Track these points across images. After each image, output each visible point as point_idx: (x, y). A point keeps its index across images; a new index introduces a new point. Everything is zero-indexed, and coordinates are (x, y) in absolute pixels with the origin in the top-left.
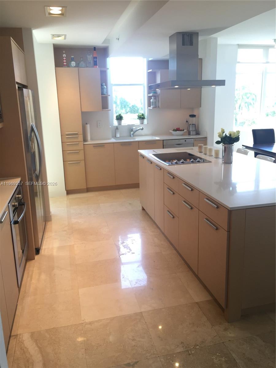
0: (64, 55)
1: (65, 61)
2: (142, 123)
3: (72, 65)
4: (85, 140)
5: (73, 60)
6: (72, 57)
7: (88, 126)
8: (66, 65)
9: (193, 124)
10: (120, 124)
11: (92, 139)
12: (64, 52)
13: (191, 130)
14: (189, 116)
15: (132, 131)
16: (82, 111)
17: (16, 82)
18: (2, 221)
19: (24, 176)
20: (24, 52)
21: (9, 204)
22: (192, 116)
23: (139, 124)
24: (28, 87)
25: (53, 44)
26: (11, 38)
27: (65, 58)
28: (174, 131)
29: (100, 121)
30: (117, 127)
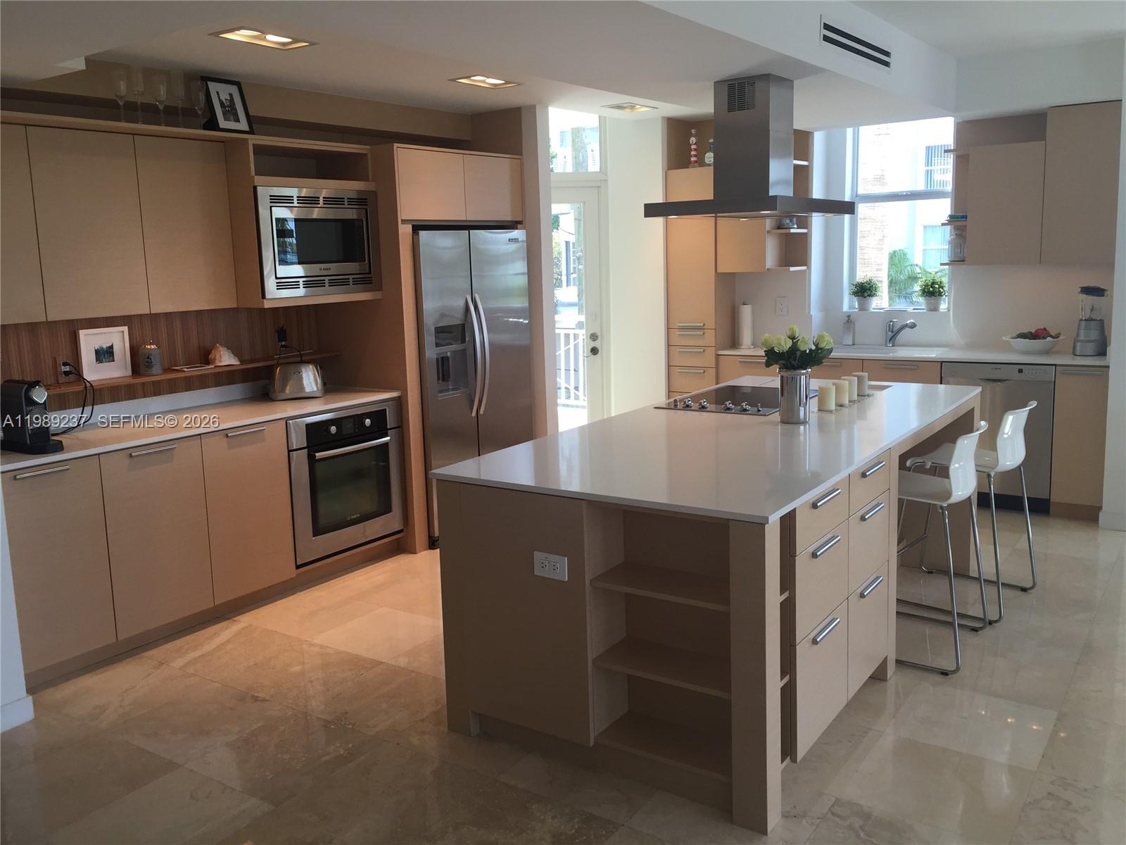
0: (693, 140)
1: (693, 153)
2: (934, 309)
3: (706, 161)
4: (734, 343)
5: (711, 148)
6: (711, 141)
7: (746, 312)
8: (696, 162)
9: (1092, 320)
10: (863, 308)
12: (693, 131)
13: (1082, 337)
14: (1079, 290)
15: (889, 329)
16: (718, 271)
17: (402, 220)
18: (230, 435)
19: (405, 391)
20: (521, 155)
21: (287, 419)
22: (1087, 291)
23: (924, 311)
24: (520, 222)
25: (663, 117)
26: (396, 145)
27: (693, 147)
28: (1022, 336)
29: (785, 297)
30: (849, 316)
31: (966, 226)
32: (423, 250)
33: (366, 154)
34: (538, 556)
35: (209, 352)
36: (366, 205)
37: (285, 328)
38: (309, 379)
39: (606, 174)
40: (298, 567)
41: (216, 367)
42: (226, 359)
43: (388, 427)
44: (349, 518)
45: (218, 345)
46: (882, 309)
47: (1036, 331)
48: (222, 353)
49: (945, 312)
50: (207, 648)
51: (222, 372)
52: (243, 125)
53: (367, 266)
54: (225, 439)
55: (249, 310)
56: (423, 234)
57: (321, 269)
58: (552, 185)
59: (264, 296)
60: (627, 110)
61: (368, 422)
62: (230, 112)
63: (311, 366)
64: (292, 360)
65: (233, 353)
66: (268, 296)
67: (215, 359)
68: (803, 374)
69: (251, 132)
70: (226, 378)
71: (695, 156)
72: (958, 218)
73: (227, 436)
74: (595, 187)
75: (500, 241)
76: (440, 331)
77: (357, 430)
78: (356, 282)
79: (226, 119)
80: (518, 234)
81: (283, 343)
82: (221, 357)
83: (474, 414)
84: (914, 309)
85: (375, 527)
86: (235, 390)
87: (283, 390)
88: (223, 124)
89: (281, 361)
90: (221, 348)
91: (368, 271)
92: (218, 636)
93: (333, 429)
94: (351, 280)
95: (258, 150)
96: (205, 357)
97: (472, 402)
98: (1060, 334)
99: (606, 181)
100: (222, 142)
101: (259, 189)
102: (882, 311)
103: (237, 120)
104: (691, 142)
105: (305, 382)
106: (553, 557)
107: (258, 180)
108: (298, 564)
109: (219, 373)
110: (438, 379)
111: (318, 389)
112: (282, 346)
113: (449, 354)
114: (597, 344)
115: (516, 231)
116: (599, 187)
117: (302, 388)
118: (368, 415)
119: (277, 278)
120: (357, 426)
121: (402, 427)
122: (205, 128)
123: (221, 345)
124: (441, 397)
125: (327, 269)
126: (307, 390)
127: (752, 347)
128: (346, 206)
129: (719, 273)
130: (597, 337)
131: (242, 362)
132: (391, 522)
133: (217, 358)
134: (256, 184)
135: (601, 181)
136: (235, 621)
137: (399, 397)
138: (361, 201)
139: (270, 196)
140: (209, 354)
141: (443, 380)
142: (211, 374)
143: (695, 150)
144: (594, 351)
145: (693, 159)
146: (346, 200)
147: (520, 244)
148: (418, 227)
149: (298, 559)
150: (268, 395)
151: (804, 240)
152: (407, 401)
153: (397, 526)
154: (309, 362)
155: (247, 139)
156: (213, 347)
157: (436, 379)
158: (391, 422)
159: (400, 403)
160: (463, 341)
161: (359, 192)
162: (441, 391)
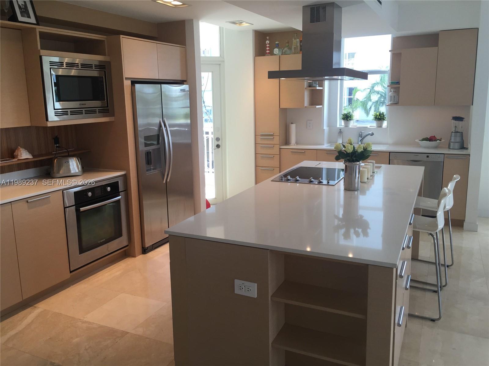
0: (268, 42)
1: (268, 48)
2: (380, 126)
3: (275, 53)
4: (287, 142)
5: (277, 46)
6: (277, 43)
7: (293, 127)
8: (269, 53)
9: (458, 132)
10: (346, 126)
11: (297, 143)
12: (268, 38)
13: (453, 140)
14: (452, 118)
15: (360, 135)
16: (280, 107)
17: (125, 78)
18: (29, 201)
19: (128, 171)
20: (186, 46)
21: (63, 190)
22: (456, 119)
23: (375, 127)
24: (185, 81)
25: (253, 30)
26: (121, 36)
27: (268, 45)
28: (423, 140)
29: (311, 120)
30: (340, 130)
31: (399, 87)
32: (137, 94)
33: (104, 41)
34: (237, 282)
35: (14, 151)
36: (105, 69)
37: (58, 137)
38: (73, 165)
39: (223, 58)
40: (71, 272)
41: (19, 160)
42: (24, 155)
43: (120, 191)
44: (99, 242)
45: (19, 147)
46: (356, 126)
47: (430, 137)
48: (22, 152)
49: (386, 128)
50: (20, 327)
51: (22, 163)
52: (33, 20)
53: (106, 103)
54: (27, 203)
55: (37, 128)
56: (137, 86)
57: (80, 104)
58: (201, 63)
59: (47, 120)
60: (238, 25)
61: (109, 189)
62: (25, 12)
63: (74, 159)
64: (63, 155)
65: (28, 152)
66: (49, 120)
67: (17, 155)
68: (358, 164)
69: (38, 24)
70: (24, 165)
71: (269, 50)
72: (395, 83)
73: (27, 202)
74: (218, 64)
75: (175, 90)
76: (147, 138)
77: (103, 193)
78: (100, 112)
79: (22, 16)
80: (185, 87)
81: (58, 145)
82: (21, 154)
83: (164, 182)
84: (370, 126)
85: (114, 245)
86: (30, 172)
87: (58, 172)
88: (20, 18)
89: (57, 156)
90: (21, 149)
91: (106, 106)
92: (26, 319)
93: (90, 194)
94: (97, 111)
95: (42, 35)
96: (12, 154)
97: (164, 175)
98: (441, 139)
99: (224, 61)
100: (20, 30)
101: (44, 58)
102: (356, 127)
103: (29, 17)
104: (266, 43)
105: (71, 167)
106: (247, 283)
107: (43, 52)
108: (71, 270)
109: (20, 163)
110: (146, 164)
111: (79, 171)
112: (57, 147)
113: (151, 151)
114: (219, 143)
115: (184, 86)
116: (220, 64)
117: (69, 170)
118: (108, 185)
119: (55, 109)
120: (103, 191)
121: (127, 190)
122: (9, 20)
123: (21, 147)
124: (148, 173)
125: (84, 104)
126: (72, 172)
127: (296, 144)
128: (94, 69)
129: (281, 108)
130: (219, 139)
131: (34, 156)
132: (122, 241)
133: (19, 154)
134: (41, 55)
135: (221, 61)
136: (36, 307)
137: (125, 174)
138: (102, 66)
139: (50, 62)
140: (14, 153)
141: (148, 164)
142: (15, 164)
143: (269, 47)
144: (218, 146)
145: (268, 51)
146: (94, 66)
147: (186, 92)
148: (134, 82)
149: (71, 268)
150: (50, 174)
151: (321, 92)
152: (130, 176)
153: (125, 243)
154: (73, 156)
155: (36, 28)
156: (16, 148)
157: (145, 164)
158: (121, 187)
159: (126, 178)
160: (158, 143)
161: (100, 61)
162: (147, 171)
